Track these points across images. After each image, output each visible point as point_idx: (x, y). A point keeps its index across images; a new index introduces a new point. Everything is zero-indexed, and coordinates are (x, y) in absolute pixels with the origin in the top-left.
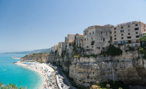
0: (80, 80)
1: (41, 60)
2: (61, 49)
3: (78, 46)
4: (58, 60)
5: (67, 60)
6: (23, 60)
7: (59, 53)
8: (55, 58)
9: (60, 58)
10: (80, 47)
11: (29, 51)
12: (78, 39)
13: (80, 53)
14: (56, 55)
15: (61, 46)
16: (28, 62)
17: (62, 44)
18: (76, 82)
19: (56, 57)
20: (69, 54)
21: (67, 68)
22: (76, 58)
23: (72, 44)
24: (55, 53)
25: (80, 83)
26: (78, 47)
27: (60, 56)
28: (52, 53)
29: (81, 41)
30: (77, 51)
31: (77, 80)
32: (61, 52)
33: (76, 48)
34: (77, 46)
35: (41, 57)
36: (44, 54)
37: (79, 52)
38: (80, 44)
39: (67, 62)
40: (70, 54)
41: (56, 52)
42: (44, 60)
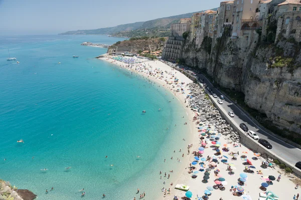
0: (291, 120)
1: (148, 51)
2: (202, 30)
3: (286, 35)
4: (191, 55)
5: (232, 64)
6: (114, 52)
7: (194, 40)
8: (182, 51)
9: (198, 51)
10: (292, 40)
11: (110, 28)
12: (289, 18)
13: (290, 56)
14: (185, 42)
15: (203, 24)
16: (124, 56)
17: (206, 19)
18: (274, 122)
19: (185, 47)
20: (240, 49)
21: (232, 82)
22: (281, 68)
23: (251, 25)
24: (184, 39)
25: (291, 128)
26: (285, 39)
27: (199, 47)
28: (175, 39)
29: (296, 21)
30: (282, 49)
31: (279, 118)
32: (203, 38)
33: (278, 41)
34: (281, 36)
35: (146, 46)
36: (153, 39)
37: (289, 54)
38: (293, 32)
39: (234, 67)
40: (241, 51)
41: (186, 35)
42: (156, 53)
